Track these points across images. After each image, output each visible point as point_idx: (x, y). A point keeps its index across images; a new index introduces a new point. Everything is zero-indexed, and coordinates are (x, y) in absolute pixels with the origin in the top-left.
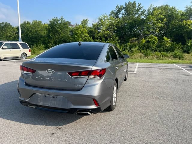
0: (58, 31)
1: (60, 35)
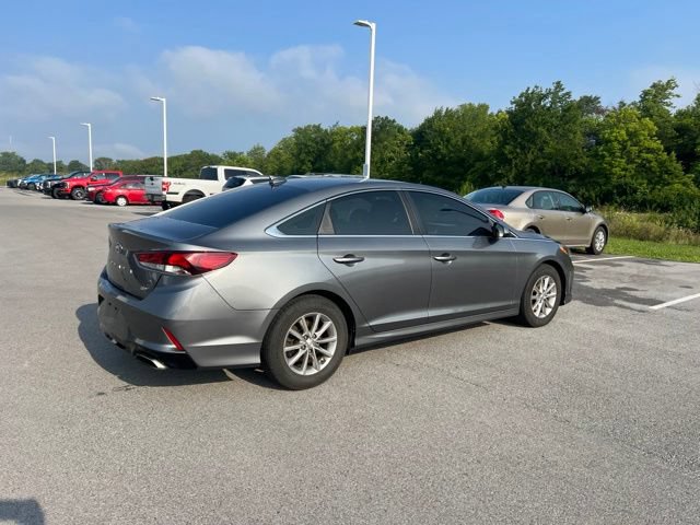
0: (536, 134)
1: (541, 150)
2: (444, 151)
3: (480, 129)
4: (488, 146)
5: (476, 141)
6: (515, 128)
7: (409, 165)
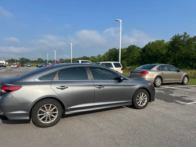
0: (179, 48)
2: (151, 54)
3: (162, 47)
4: (164, 52)
5: (161, 50)
6: (172, 46)
7: (141, 58)
